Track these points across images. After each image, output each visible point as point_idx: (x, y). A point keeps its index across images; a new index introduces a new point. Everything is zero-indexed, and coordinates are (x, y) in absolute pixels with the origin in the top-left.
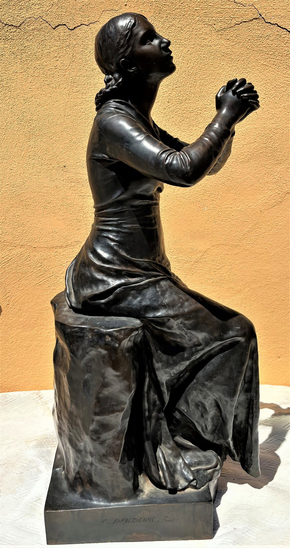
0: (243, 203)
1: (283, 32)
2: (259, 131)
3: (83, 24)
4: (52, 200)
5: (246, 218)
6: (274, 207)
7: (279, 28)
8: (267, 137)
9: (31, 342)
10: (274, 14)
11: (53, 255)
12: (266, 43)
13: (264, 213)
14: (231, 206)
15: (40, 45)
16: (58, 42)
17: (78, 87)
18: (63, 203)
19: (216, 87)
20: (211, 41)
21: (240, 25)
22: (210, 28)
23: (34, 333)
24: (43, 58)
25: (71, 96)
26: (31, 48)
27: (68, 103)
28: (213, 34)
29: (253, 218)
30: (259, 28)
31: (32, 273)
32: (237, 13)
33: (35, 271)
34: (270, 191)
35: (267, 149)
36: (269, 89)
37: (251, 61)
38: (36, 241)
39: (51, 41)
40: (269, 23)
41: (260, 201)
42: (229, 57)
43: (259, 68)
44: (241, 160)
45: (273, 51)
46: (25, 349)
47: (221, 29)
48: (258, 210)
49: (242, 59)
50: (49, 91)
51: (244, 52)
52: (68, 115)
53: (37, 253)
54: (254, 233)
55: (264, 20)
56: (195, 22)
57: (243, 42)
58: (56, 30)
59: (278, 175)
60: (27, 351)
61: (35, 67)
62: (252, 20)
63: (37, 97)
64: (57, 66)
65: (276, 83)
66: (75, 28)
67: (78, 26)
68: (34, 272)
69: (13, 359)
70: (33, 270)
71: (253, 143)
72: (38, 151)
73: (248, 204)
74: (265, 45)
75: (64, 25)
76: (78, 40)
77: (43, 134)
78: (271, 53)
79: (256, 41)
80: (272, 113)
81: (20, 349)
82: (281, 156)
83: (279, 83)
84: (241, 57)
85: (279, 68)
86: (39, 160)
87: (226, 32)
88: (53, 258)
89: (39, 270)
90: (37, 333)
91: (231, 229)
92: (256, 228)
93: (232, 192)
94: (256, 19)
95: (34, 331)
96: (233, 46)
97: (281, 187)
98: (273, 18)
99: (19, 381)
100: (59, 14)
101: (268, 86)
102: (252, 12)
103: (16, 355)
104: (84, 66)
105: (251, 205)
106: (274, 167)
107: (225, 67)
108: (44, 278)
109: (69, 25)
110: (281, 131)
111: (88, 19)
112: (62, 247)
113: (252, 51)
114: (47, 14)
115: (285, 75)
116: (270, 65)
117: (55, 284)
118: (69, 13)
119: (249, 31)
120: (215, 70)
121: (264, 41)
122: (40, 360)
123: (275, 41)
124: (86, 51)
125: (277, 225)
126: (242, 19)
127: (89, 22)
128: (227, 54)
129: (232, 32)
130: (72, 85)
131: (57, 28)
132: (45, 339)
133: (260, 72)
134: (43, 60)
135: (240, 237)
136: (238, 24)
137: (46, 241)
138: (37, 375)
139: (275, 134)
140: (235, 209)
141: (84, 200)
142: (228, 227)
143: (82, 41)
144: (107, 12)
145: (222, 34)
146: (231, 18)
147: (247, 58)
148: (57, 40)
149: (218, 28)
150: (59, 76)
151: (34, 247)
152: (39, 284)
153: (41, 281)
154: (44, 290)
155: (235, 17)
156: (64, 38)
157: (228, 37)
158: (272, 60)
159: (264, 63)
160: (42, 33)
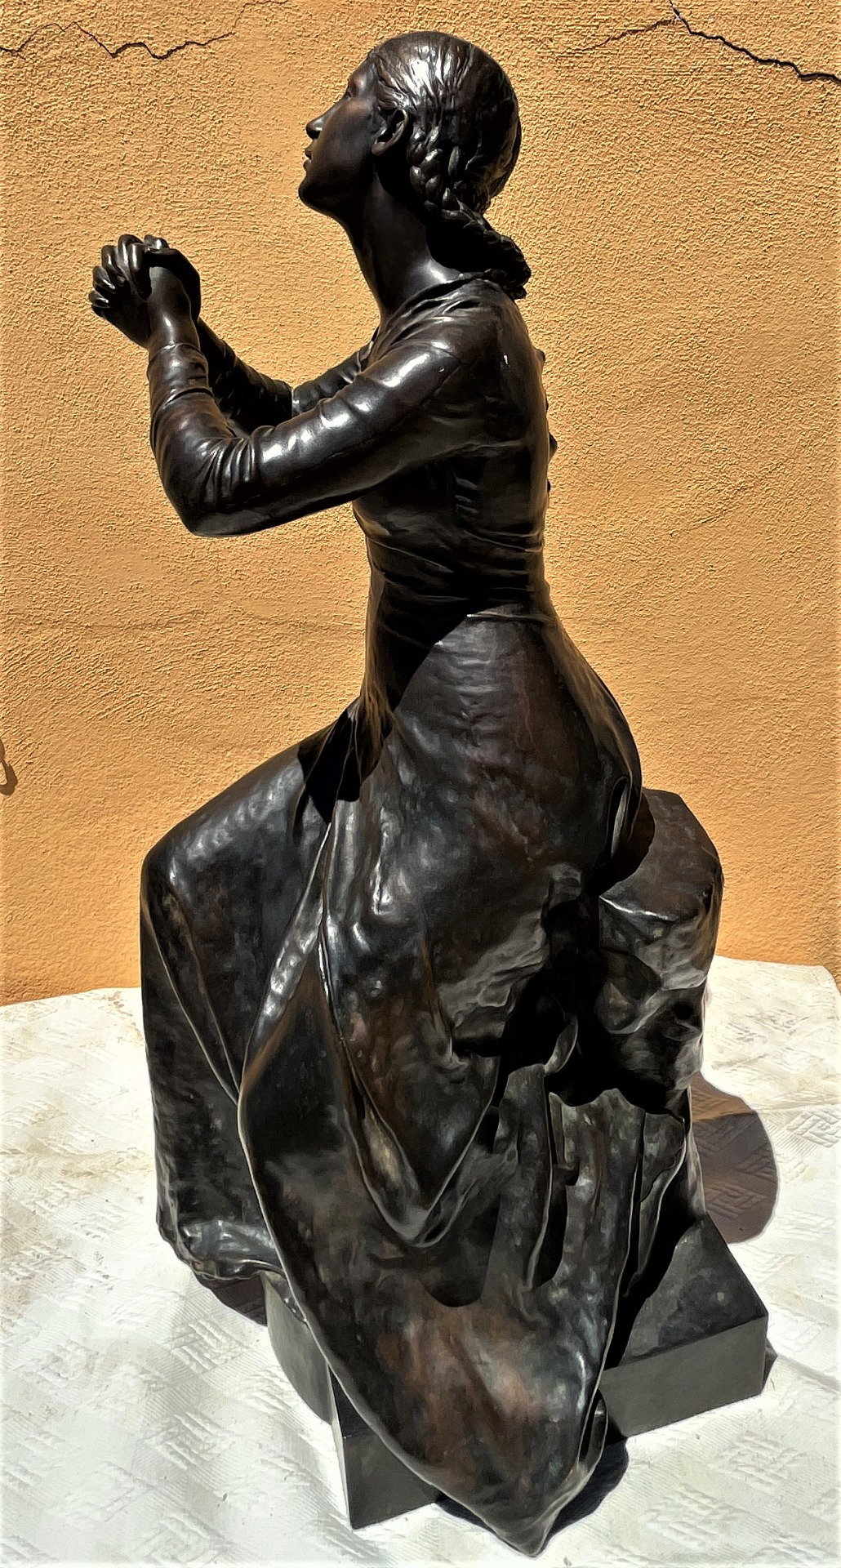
0: (626, 514)
1: (737, 59)
2: (668, 329)
3: (193, 43)
4: (129, 508)
5: (632, 552)
6: (705, 525)
7: (725, 47)
8: (690, 345)
9: (93, 853)
10: (716, 7)
11: (135, 645)
12: (692, 91)
13: (681, 540)
14: (594, 523)
15: (79, 100)
16: (127, 93)
17: (184, 213)
18: (157, 516)
19: (553, 213)
20: (542, 86)
21: (622, 39)
22: (538, 50)
23: (99, 830)
24: (87, 136)
26: (53, 108)
28: (547, 65)
29: (650, 551)
30: (673, 49)
31: (84, 691)
32: (614, 7)
33: (93, 684)
34: (696, 485)
35: (691, 376)
36: (698, 217)
37: (651, 140)
38: (91, 610)
39: (108, 89)
41: (669, 509)
42: (591, 129)
43: (670, 159)
44: (620, 404)
45: (710, 111)
46: (78, 869)
47: (569, 51)
48: (663, 533)
49: (624, 134)
50: (110, 225)
51: (630, 115)
53: (96, 640)
54: (652, 591)
55: (688, 26)
56: (499, 34)
57: (629, 87)
58: (119, 58)
59: (718, 444)
60: (82, 873)
61: (66, 162)
62: (655, 26)
63: (78, 242)
64: (126, 159)
65: (717, 201)
66: (170, 53)
67: (179, 48)
68: (89, 687)
69: (50, 892)
70: (87, 682)
71: (652, 360)
72: (84, 382)
73: (639, 517)
74: (689, 95)
75: (141, 44)
76: (180, 85)
77: (97, 339)
78: (704, 119)
79: (664, 85)
80: (704, 280)
81: (65, 867)
82: (727, 393)
83: (724, 201)
84: (623, 129)
85: (726, 158)
86: (90, 405)
87: (581, 60)
88: (134, 653)
89: (102, 682)
90: (105, 831)
91: (595, 581)
92: (660, 576)
93: (596, 485)
94: (664, 23)
95: (98, 826)
96: (600, 100)
97: (725, 474)
98: (712, 20)
99: (69, 942)
100: (125, 14)
101: (694, 209)
102: (654, 4)
103: (57, 882)
104: (198, 157)
105: (645, 518)
106: (709, 423)
107: (579, 158)
108: (117, 701)
109: (154, 45)
110: (726, 329)
111: (204, 27)
112: (157, 625)
113: (653, 112)
114: (92, 15)
115: (741, 179)
116: (702, 151)
117: (145, 715)
118: (151, 13)
119: (646, 56)
121: (687, 84)
123: (717, 84)
124: (202, 116)
125: (714, 569)
126: (627, 23)
127: (208, 35)
128: (584, 122)
129: (598, 61)
130: (169, 207)
131: (121, 55)
132: (128, 846)
133: (674, 171)
134: (88, 143)
135: (618, 601)
136: (614, 39)
137: (117, 610)
138: (112, 928)
140: (604, 529)
142: (587, 574)
143: (190, 87)
144: (256, 8)
145: (572, 65)
146: (596, 20)
147: (639, 130)
148: (124, 85)
149: (559, 51)
150: (132, 184)
151: (87, 627)
152: (105, 715)
153: (109, 709)
154: (119, 730)
155: (607, 17)
156: (141, 81)
157: (587, 75)
158: (706, 136)
159: (685, 146)
160: (81, 68)
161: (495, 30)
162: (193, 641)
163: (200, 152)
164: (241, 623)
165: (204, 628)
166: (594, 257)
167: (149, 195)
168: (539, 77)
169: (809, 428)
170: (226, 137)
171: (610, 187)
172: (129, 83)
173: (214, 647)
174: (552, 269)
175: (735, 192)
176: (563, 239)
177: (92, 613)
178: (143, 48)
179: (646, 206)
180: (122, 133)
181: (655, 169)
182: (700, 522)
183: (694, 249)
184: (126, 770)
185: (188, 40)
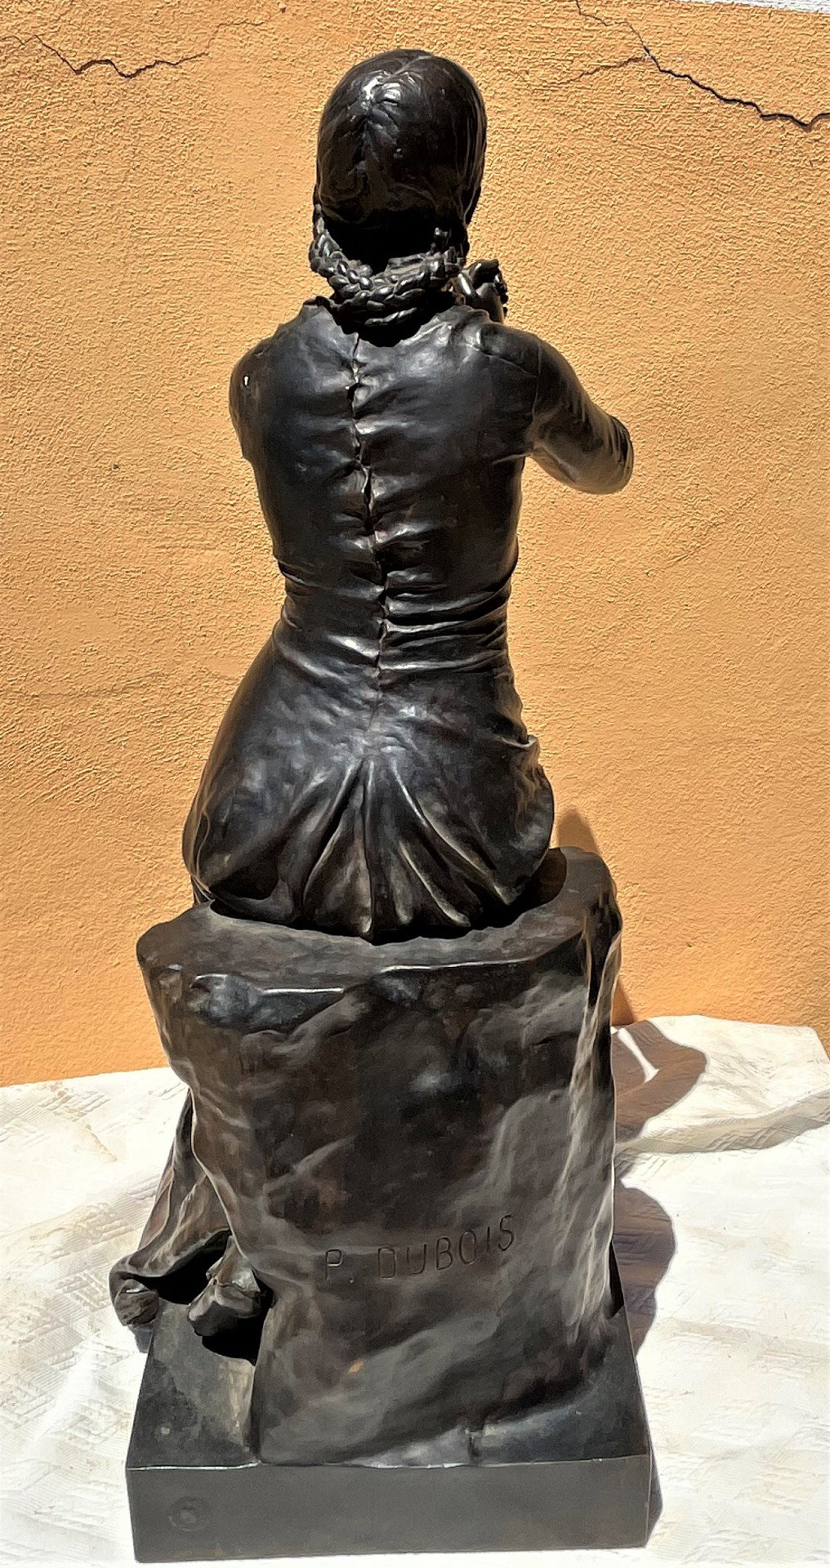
0: (603, 553)
1: (704, 97)
2: (642, 363)
3: (163, 62)
4: (83, 561)
5: (610, 593)
6: (680, 563)
7: (694, 86)
8: (663, 379)
9: (33, 956)
10: (684, 47)
11: (87, 714)
12: (662, 128)
13: (655, 580)
14: (572, 564)
15: (37, 119)
16: (91, 112)
17: (151, 240)
18: (115, 569)
19: (530, 245)
20: (519, 118)
21: (596, 74)
22: (515, 82)
23: (40, 929)
24: (46, 156)
25: (132, 266)
26: (9, 126)
27: (123, 287)
28: (523, 97)
29: (627, 592)
30: (643, 86)
31: (28, 768)
32: (587, 42)
33: (39, 761)
34: (671, 522)
35: (665, 411)
36: (669, 252)
37: (624, 175)
38: (38, 677)
39: (70, 107)
40: (670, 72)
41: (645, 548)
42: (566, 163)
43: (643, 193)
45: (679, 147)
46: (15, 977)
47: (545, 84)
48: (639, 572)
49: (599, 169)
50: (69, 253)
51: (604, 149)
52: (124, 320)
53: (43, 711)
54: (629, 633)
55: (658, 64)
56: (476, 64)
57: (602, 122)
58: (83, 75)
59: (690, 480)
60: (19, 981)
61: (22, 184)
62: (626, 63)
63: (33, 270)
64: (89, 183)
65: (688, 236)
66: (139, 71)
67: (148, 67)
68: (34, 764)
70: (32, 759)
73: (616, 556)
74: (660, 131)
75: (108, 62)
76: (149, 106)
77: (52, 376)
78: (673, 155)
79: (635, 121)
80: (676, 314)
82: (699, 428)
83: (693, 236)
84: (598, 163)
85: (695, 194)
86: (42, 449)
87: (557, 93)
88: (87, 724)
89: (49, 758)
90: (48, 930)
93: (574, 524)
94: (636, 60)
95: (40, 924)
96: (575, 133)
97: (698, 511)
98: (680, 59)
100: (91, 30)
101: (665, 244)
102: (626, 41)
104: (167, 182)
105: (622, 558)
106: (681, 458)
107: (555, 191)
108: (65, 779)
109: (121, 63)
110: (698, 363)
111: (175, 46)
112: (113, 691)
113: (626, 147)
114: (56, 29)
115: (708, 215)
116: (672, 187)
117: (97, 793)
118: (120, 29)
119: (619, 92)
120: (529, 197)
121: (658, 120)
122: (58, 1003)
123: (685, 122)
124: (172, 139)
126: (600, 59)
127: (180, 54)
128: (559, 155)
129: (573, 96)
131: (85, 72)
133: (646, 205)
134: (47, 164)
135: (595, 645)
136: (588, 73)
137: (68, 675)
138: (53, 1043)
139: (682, 369)
140: (582, 570)
141: (174, 558)
142: (565, 618)
143: (160, 109)
144: (231, 29)
145: (547, 98)
146: (571, 55)
147: (612, 165)
148: (89, 104)
149: (535, 83)
150: (94, 208)
151: (34, 696)
152: (52, 796)
153: (56, 789)
154: (66, 812)
155: (580, 53)
156: (108, 100)
157: (562, 109)
158: (676, 172)
159: (655, 182)
160: (41, 84)
161: (472, 61)
162: (152, 707)
163: (169, 177)
164: (207, 684)
165: (163, 691)
166: (570, 291)
167: (113, 221)
168: (515, 109)
169: (776, 462)
170: (197, 161)
171: (586, 221)
172: (94, 102)
173: (175, 712)
174: (529, 303)
175: (703, 227)
176: (540, 272)
177: (39, 680)
178: (109, 66)
179: (620, 240)
180: (86, 154)
181: (628, 203)
182: (675, 560)
183: (666, 283)
184: (72, 859)
185: (158, 59)
